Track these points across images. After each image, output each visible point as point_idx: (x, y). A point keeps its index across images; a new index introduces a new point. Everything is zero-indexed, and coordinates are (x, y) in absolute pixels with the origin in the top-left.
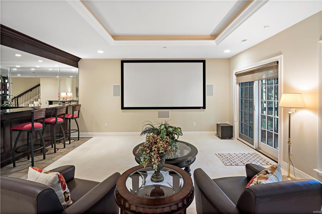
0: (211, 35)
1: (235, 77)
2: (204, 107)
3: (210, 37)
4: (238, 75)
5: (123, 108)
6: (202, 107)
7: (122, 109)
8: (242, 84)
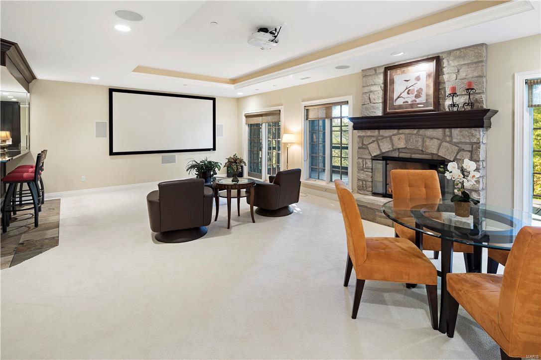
0: (230, 79)
1: (244, 118)
2: (214, 149)
3: (229, 81)
4: (247, 116)
5: (112, 153)
6: (211, 149)
7: (110, 155)
8: (251, 126)
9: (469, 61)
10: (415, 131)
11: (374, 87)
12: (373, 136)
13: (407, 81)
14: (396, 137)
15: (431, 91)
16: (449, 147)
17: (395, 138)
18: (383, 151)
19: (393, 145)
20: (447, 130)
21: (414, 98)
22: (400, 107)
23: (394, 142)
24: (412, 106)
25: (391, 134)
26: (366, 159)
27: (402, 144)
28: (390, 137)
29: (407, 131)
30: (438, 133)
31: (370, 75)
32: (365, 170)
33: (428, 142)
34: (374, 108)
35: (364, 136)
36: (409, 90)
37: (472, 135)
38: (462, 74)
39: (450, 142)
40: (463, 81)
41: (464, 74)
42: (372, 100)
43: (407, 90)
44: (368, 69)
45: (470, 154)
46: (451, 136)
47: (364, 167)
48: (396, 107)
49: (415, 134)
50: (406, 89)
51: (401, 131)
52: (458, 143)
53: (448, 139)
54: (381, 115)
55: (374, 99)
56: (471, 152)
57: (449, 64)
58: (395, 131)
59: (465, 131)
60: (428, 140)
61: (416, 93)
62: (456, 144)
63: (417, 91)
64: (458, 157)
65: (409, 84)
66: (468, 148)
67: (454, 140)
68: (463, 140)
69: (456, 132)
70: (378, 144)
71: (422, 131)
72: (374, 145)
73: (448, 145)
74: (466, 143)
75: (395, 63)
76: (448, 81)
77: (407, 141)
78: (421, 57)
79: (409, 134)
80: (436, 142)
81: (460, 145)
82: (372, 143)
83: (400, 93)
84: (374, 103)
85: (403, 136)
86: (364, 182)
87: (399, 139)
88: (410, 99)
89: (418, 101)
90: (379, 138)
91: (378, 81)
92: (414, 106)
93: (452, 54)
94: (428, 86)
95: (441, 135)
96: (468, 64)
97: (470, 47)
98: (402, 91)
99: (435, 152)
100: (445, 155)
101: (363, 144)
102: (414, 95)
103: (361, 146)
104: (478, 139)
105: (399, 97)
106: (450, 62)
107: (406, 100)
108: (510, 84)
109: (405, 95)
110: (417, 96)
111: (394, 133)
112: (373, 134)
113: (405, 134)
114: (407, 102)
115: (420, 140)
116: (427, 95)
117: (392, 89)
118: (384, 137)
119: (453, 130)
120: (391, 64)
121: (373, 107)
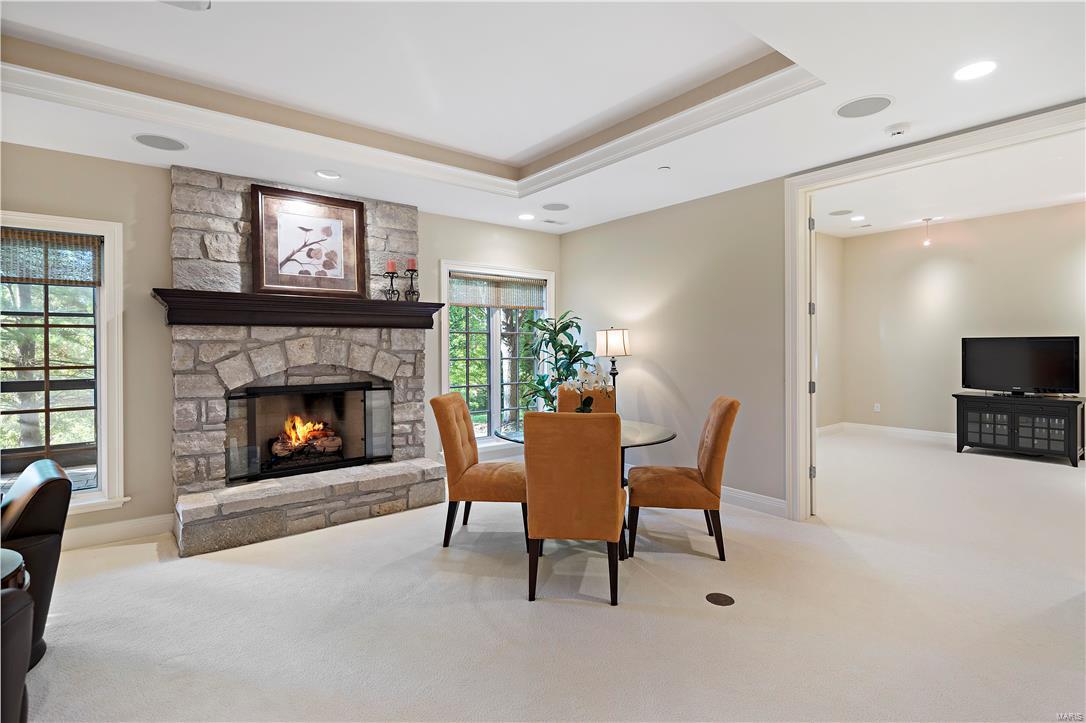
9: (402, 228)
10: (334, 331)
11: (217, 220)
12: (232, 342)
13: (307, 230)
14: (296, 342)
15: (353, 260)
16: (387, 358)
17: (293, 347)
18: (263, 374)
19: (287, 361)
20: (384, 331)
21: (321, 268)
22: (293, 280)
23: (289, 353)
24: (318, 281)
25: (282, 336)
26: (206, 399)
27: (308, 358)
28: (282, 343)
29: (318, 331)
30: (370, 335)
31: (203, 188)
32: (205, 427)
33: (357, 352)
34: (217, 271)
35: (201, 342)
36: (311, 250)
37: (417, 340)
38: (394, 244)
39: (388, 351)
40: (395, 255)
41: (396, 246)
42: (212, 252)
43: (307, 248)
44: (196, 170)
45: (412, 367)
46: (389, 341)
47: (204, 419)
48: (283, 280)
49: (333, 338)
50: (305, 245)
51: (304, 331)
52: (398, 352)
53: (385, 345)
54: (239, 292)
55: (218, 251)
56: (414, 364)
57: (374, 222)
58: (292, 331)
59: (409, 333)
60: (356, 348)
61: (324, 258)
62: (395, 354)
63: (326, 255)
64: (398, 374)
65: (311, 237)
66: (410, 358)
67: (394, 348)
68: (405, 347)
69: (396, 333)
70: (249, 359)
71: (346, 332)
72: (238, 362)
73: (387, 355)
74: (408, 352)
75: (276, 183)
76: (374, 250)
77: (319, 350)
78: (330, 192)
79: (321, 337)
80: (369, 351)
81: (400, 355)
82: (227, 358)
83: (290, 253)
84: (219, 261)
85: (309, 341)
86: (202, 461)
87: (303, 347)
88: (314, 268)
89: (330, 274)
90: (249, 345)
91: (230, 209)
92: (322, 283)
93: (379, 207)
94: (346, 251)
95: (376, 339)
96: (400, 231)
97: (403, 206)
98: (296, 249)
99: (367, 368)
100: (382, 372)
101: (197, 361)
102: (321, 262)
103: (191, 365)
104: (423, 345)
105: (288, 259)
106: (378, 219)
107: (306, 268)
108: (436, 272)
109: (302, 256)
110: (328, 265)
111: (289, 334)
112: (233, 337)
113: (314, 337)
114: (307, 272)
115: (344, 348)
116: (346, 267)
117: (272, 239)
118: (262, 345)
119: (393, 331)
120: (263, 181)
121: (214, 269)
